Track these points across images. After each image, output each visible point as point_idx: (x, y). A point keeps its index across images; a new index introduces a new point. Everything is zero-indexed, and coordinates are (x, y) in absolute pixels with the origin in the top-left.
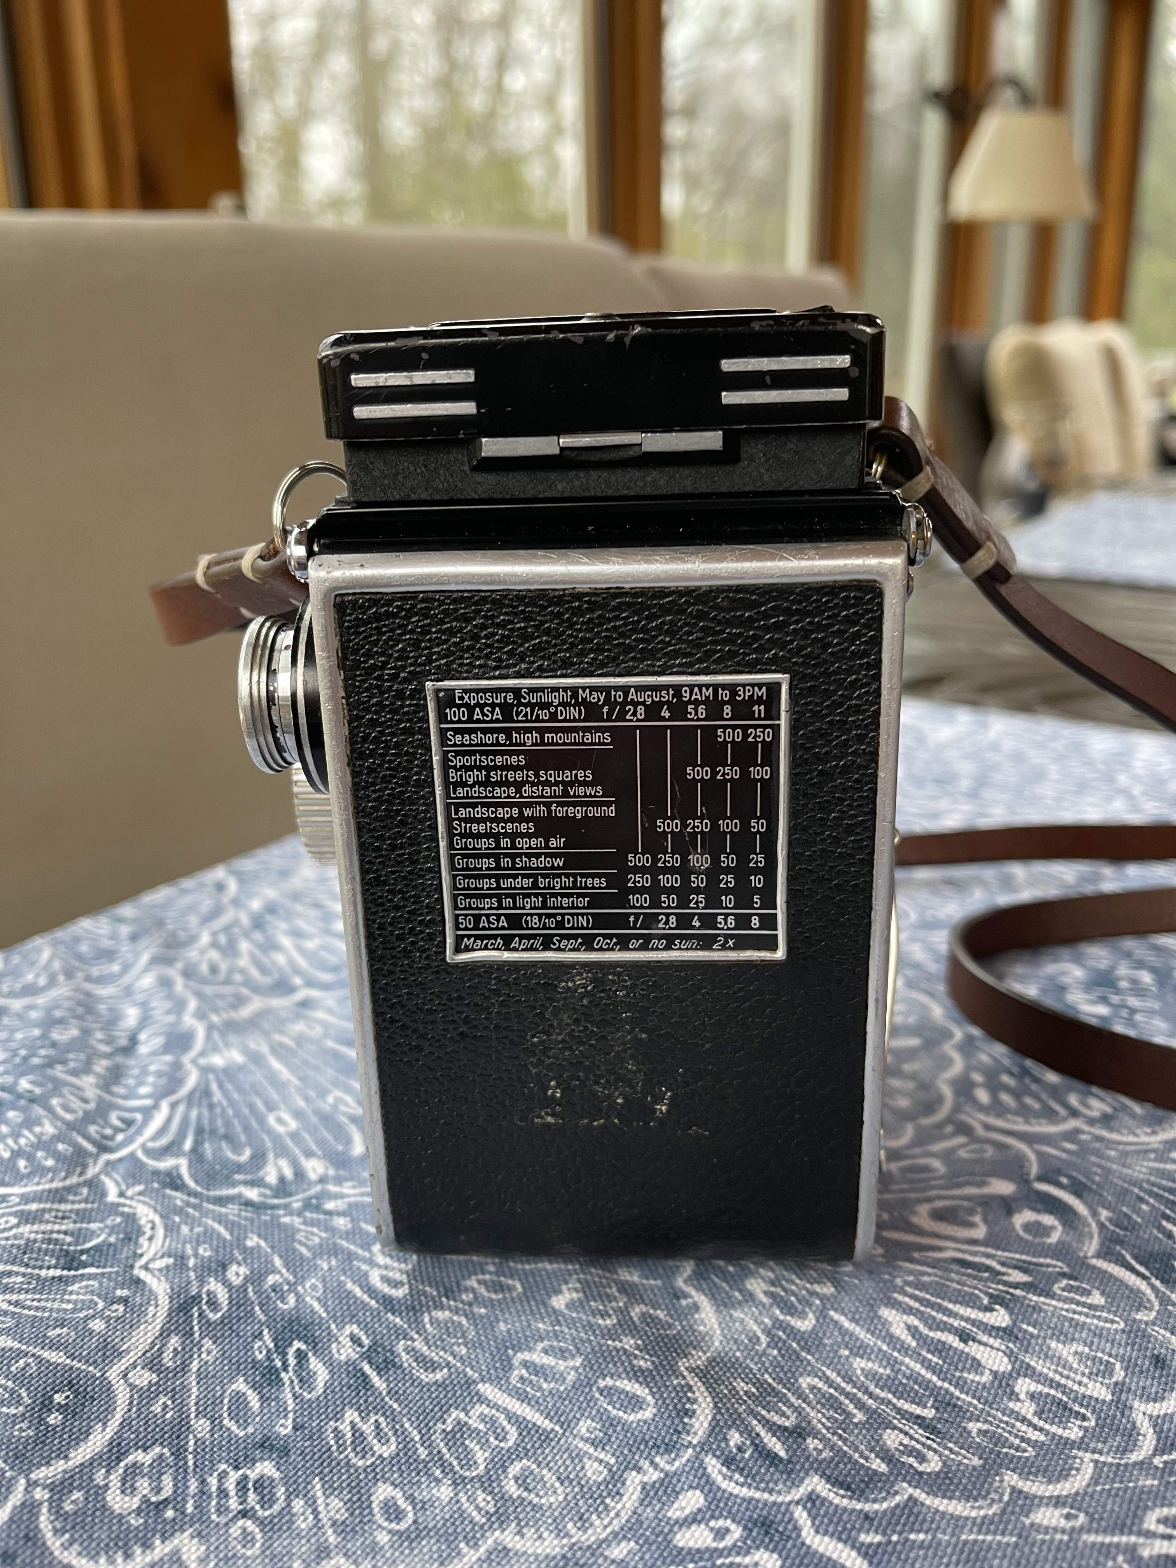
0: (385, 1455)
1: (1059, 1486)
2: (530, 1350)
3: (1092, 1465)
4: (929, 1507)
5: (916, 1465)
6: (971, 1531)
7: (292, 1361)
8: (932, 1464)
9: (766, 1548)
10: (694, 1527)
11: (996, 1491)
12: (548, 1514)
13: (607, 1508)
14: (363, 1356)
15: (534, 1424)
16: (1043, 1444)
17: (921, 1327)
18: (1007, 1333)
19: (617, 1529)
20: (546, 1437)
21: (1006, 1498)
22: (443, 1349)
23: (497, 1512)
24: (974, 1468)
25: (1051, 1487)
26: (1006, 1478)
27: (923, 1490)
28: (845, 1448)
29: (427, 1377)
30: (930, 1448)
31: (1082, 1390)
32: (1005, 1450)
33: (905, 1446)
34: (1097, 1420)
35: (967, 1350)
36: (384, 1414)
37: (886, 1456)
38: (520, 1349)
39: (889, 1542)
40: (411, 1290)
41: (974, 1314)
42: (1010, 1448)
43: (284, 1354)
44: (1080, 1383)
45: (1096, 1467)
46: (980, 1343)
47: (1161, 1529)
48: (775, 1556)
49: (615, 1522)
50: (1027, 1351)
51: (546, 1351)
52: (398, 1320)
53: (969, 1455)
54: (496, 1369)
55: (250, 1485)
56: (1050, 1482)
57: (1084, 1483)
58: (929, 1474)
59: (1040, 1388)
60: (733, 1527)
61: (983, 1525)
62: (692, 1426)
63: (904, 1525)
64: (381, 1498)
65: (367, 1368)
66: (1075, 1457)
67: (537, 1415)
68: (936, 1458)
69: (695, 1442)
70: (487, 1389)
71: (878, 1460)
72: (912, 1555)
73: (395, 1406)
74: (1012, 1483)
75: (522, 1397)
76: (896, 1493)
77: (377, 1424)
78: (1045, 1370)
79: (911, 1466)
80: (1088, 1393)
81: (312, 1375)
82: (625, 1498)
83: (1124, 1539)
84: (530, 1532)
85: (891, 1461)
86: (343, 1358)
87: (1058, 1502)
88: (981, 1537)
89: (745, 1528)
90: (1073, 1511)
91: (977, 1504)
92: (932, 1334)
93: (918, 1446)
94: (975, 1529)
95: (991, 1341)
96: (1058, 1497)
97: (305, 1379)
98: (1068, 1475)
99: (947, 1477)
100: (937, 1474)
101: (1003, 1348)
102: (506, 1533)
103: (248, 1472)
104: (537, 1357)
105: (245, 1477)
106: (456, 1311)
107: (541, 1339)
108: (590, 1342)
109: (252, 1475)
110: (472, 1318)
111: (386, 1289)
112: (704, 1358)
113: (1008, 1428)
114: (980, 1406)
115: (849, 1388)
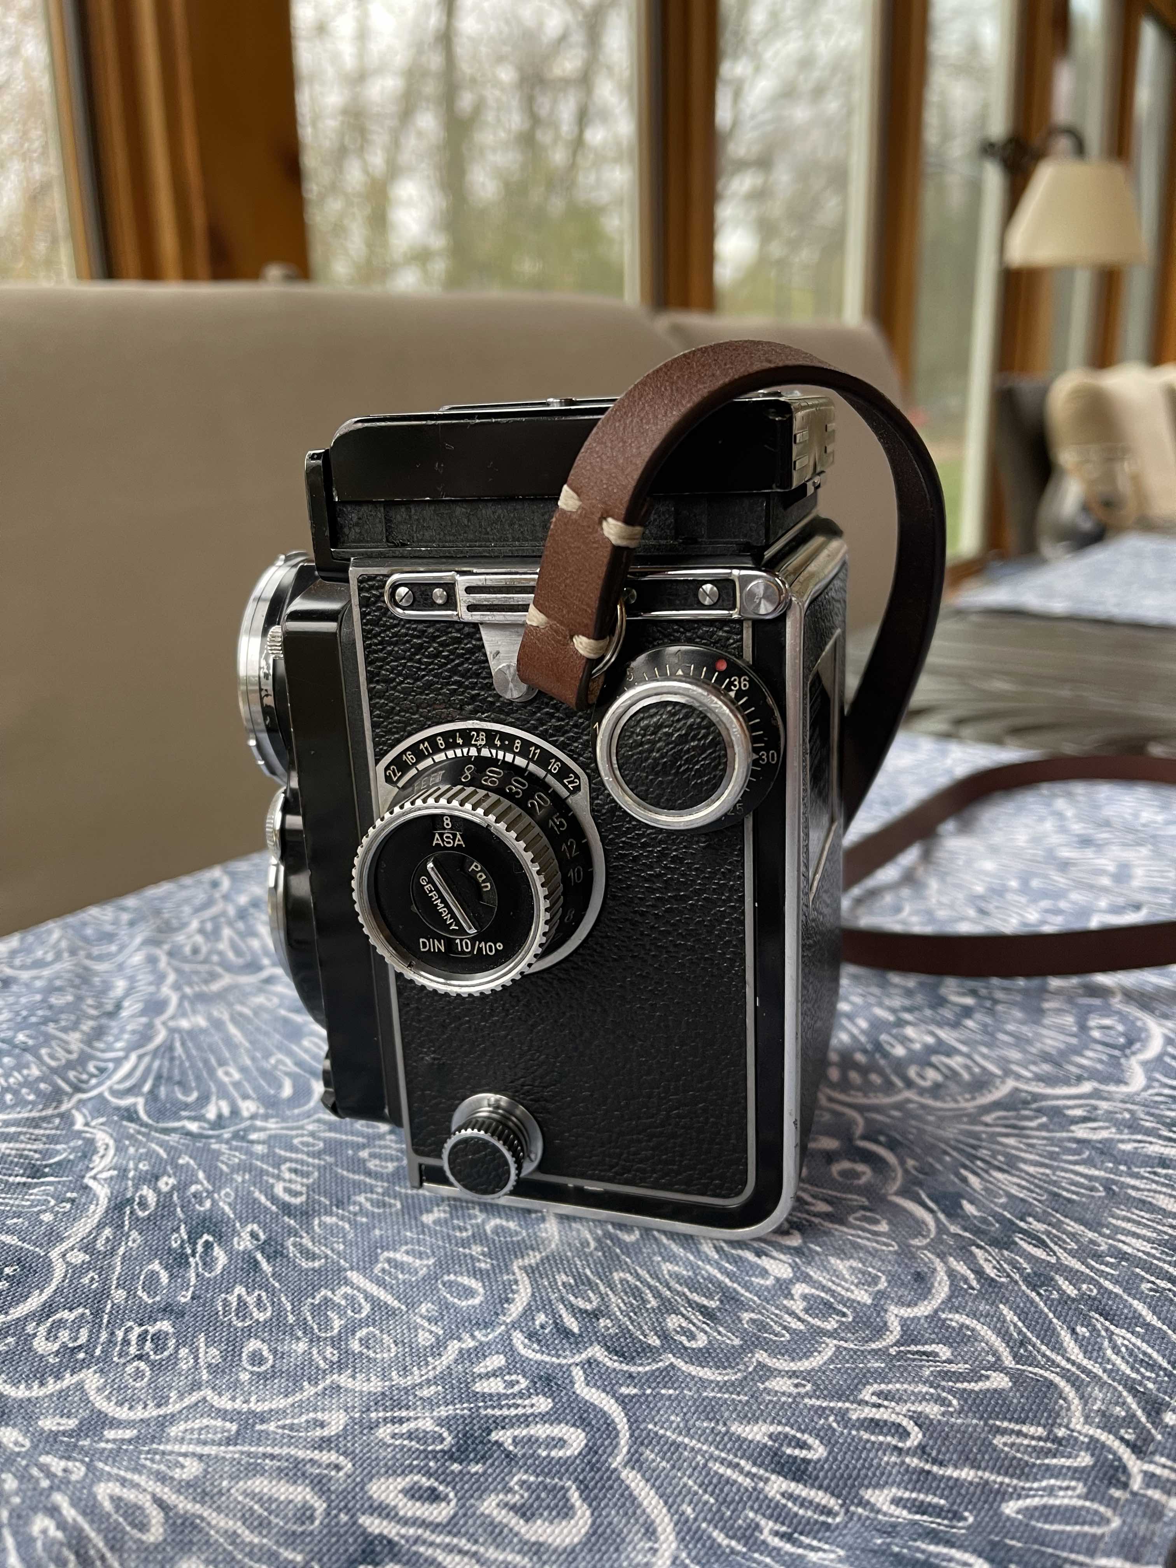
0: (261, 1320)
1: (796, 1364)
2: (395, 1250)
3: (834, 1349)
5: (685, 1342)
7: (200, 1249)
8: (699, 1342)
11: (744, 1364)
12: (379, 1365)
13: (427, 1363)
14: (257, 1248)
15: (385, 1303)
16: (799, 1331)
20: (392, 1313)
21: (751, 1369)
22: (326, 1245)
23: (339, 1362)
24: (734, 1347)
25: (791, 1364)
26: (757, 1355)
27: (683, 1360)
28: (631, 1327)
29: (305, 1264)
30: (701, 1329)
32: (763, 1334)
33: (682, 1328)
35: (758, 1261)
36: (266, 1290)
38: (388, 1249)
39: (644, 1394)
40: (308, 1198)
42: (770, 1333)
43: (195, 1244)
45: (837, 1350)
46: (769, 1256)
47: (874, 1399)
48: (580, 1431)
49: (430, 1373)
50: (809, 1264)
51: (407, 1253)
52: (292, 1222)
53: (730, 1336)
54: (364, 1262)
55: (149, 1337)
56: (791, 1360)
57: (820, 1363)
58: (693, 1350)
60: (522, 1380)
61: (724, 1386)
62: (509, 1309)
63: (659, 1383)
64: (250, 1349)
65: (259, 1256)
66: (821, 1342)
67: (389, 1297)
68: (705, 1338)
69: (508, 1321)
70: (354, 1276)
71: (655, 1337)
73: (277, 1285)
74: (761, 1359)
75: (381, 1283)
76: (661, 1360)
77: (259, 1297)
79: (681, 1343)
81: (214, 1260)
82: (443, 1358)
83: (839, 1405)
84: (361, 1376)
85: (665, 1338)
86: (241, 1248)
87: (793, 1374)
90: (803, 1382)
91: (725, 1372)
93: (693, 1328)
94: (717, 1389)
96: (793, 1371)
97: (208, 1262)
98: (810, 1356)
99: (708, 1351)
100: (701, 1350)
102: (342, 1376)
103: (149, 1328)
104: (400, 1256)
105: (146, 1332)
106: (342, 1218)
107: (406, 1243)
108: (445, 1248)
109: (152, 1330)
110: (354, 1224)
111: (287, 1198)
112: (538, 1257)
113: (776, 1319)
114: (758, 1302)
115: (653, 1282)
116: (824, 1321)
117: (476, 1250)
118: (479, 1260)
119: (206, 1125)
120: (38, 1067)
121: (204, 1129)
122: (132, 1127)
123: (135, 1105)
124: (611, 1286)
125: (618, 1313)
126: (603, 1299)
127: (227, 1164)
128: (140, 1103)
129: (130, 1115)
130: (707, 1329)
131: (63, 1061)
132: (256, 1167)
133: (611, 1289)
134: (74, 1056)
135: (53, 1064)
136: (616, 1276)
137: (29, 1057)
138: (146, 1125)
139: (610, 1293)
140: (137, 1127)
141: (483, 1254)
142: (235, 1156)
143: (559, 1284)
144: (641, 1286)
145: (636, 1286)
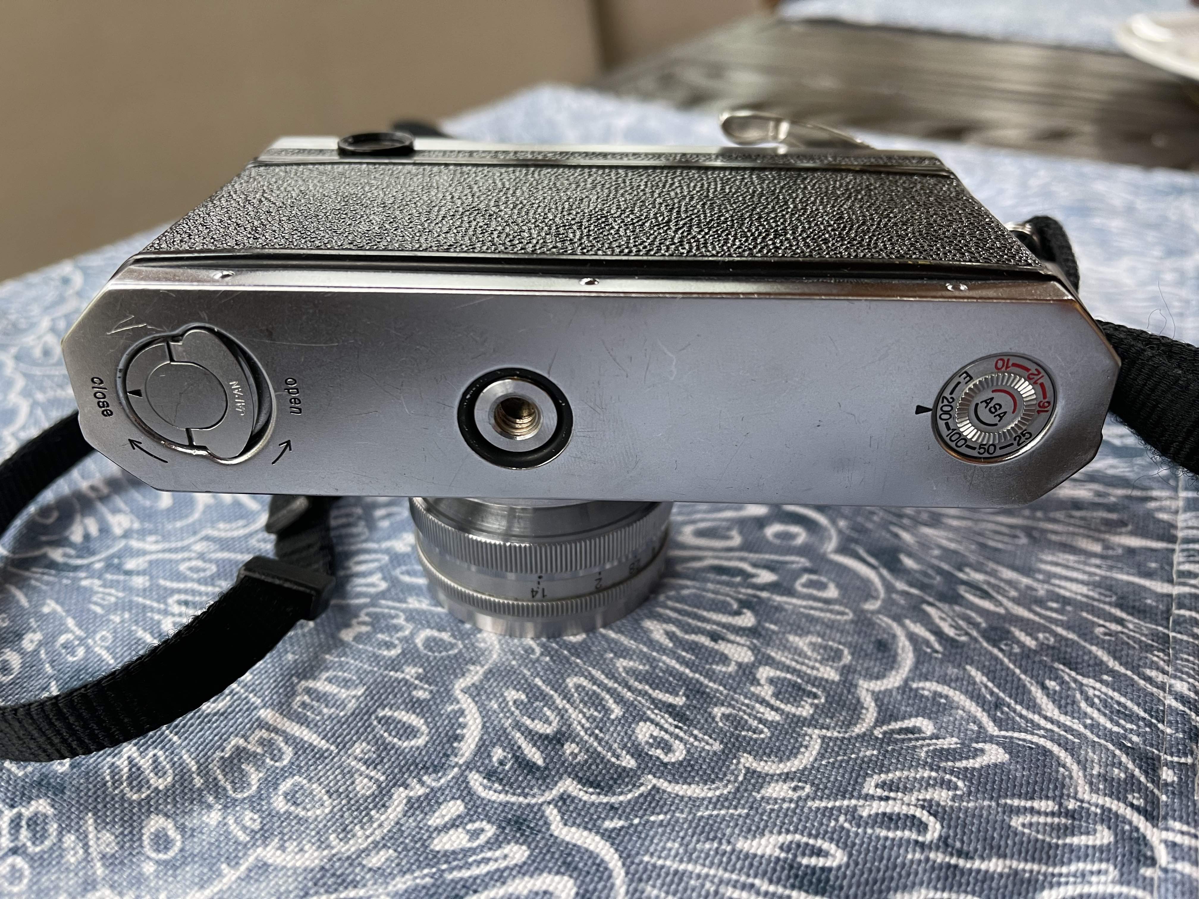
0: (161, 788)
1: (789, 764)
3: (819, 741)
4: (669, 794)
5: (662, 756)
6: (707, 808)
8: (677, 754)
9: (517, 842)
10: (452, 832)
11: (732, 773)
12: (312, 826)
13: (371, 820)
16: (778, 723)
17: (679, 633)
18: (752, 632)
19: (378, 838)
21: (741, 778)
23: (261, 829)
24: (715, 753)
25: (781, 766)
26: (742, 760)
27: (666, 780)
28: (599, 749)
30: (677, 737)
31: (815, 672)
32: (743, 733)
33: (655, 738)
34: (826, 698)
35: (716, 647)
37: (637, 752)
39: (632, 825)
41: (724, 619)
42: (748, 731)
44: (813, 668)
45: (823, 742)
46: (729, 641)
47: (879, 792)
48: (524, 847)
49: (377, 832)
50: (768, 645)
53: (711, 741)
55: (23, 823)
56: (781, 761)
57: (811, 759)
58: (673, 764)
59: (778, 673)
61: (718, 802)
63: (646, 810)
64: (152, 830)
66: (806, 734)
68: (682, 746)
71: (628, 757)
72: (651, 833)
74: (747, 765)
76: (642, 784)
78: (783, 659)
79: (658, 758)
80: (820, 675)
82: (389, 810)
83: (846, 803)
84: (291, 846)
85: (640, 755)
87: (787, 777)
88: (715, 813)
89: (499, 826)
90: (800, 784)
91: (714, 786)
92: (687, 637)
93: (667, 737)
94: (711, 807)
95: (738, 639)
96: (787, 774)
98: (797, 753)
99: (689, 764)
100: (681, 763)
101: (748, 643)
102: (268, 849)
103: (23, 810)
104: (321, 685)
105: (20, 816)
107: (327, 669)
108: (373, 672)
109: (27, 812)
112: (481, 671)
113: (748, 711)
114: (725, 692)
115: (611, 684)
116: (797, 707)
117: (410, 673)
118: (416, 687)
124: (567, 697)
125: (582, 733)
126: (562, 717)
130: (681, 734)
133: (568, 701)
136: (571, 682)
139: (568, 706)
141: (419, 678)
143: (511, 703)
144: (599, 690)
145: (594, 692)
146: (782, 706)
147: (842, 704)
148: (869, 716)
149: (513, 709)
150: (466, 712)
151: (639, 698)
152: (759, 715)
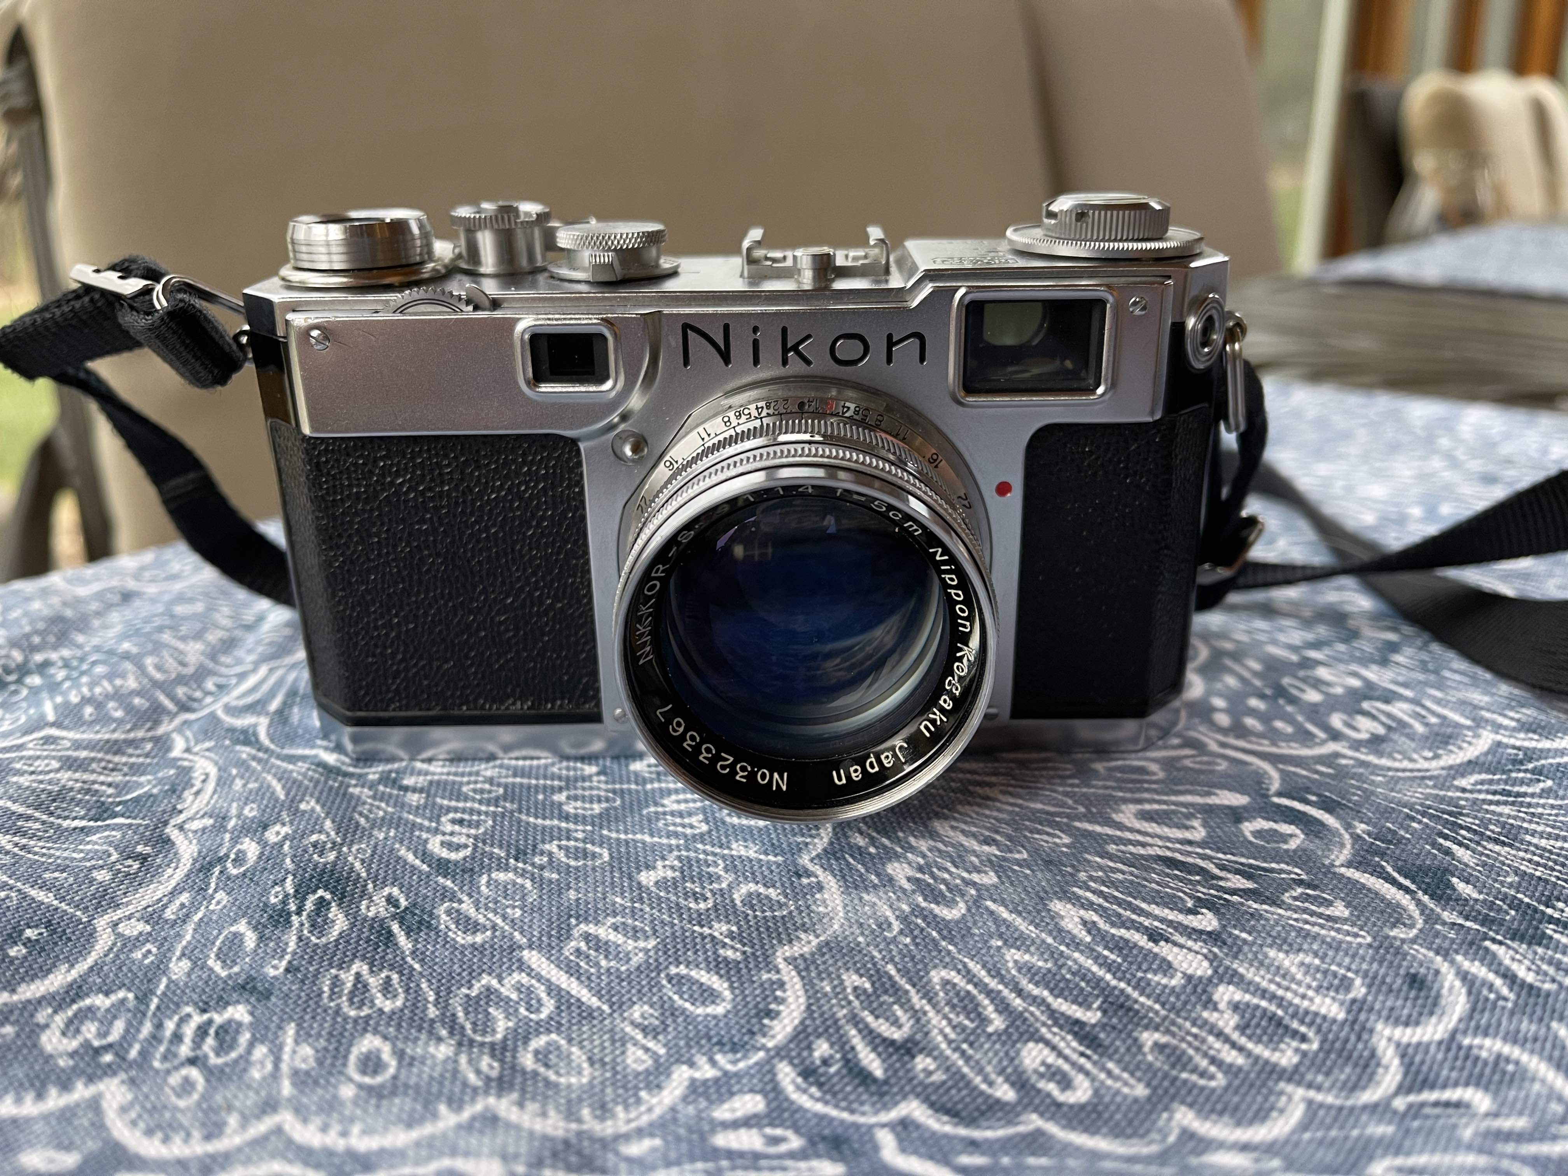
1: (1249, 1132)
2: (597, 923)
3: (1304, 1103)
5: (1056, 1093)
8: (1079, 1093)
11: (1159, 1130)
15: (578, 1000)
16: (1241, 1067)
17: (1101, 924)
21: (1172, 1138)
25: (1238, 1132)
26: (1177, 1115)
27: (1057, 1123)
28: (965, 1070)
29: (463, 940)
30: (1080, 1069)
31: (1306, 1004)
32: (1184, 1075)
33: (1049, 1067)
34: (1321, 1044)
35: (1156, 949)
36: (400, 972)
37: (1018, 1080)
38: (586, 921)
40: (475, 852)
41: (1172, 915)
42: (1192, 1072)
44: (1303, 997)
45: (1309, 1105)
46: (1176, 944)
50: (1235, 958)
51: (615, 928)
53: (1132, 1081)
56: (1238, 1125)
57: (1287, 1129)
58: (1071, 1106)
59: (1248, 997)
66: (1282, 1092)
67: (585, 991)
68: (1087, 1083)
70: (532, 957)
71: (1006, 1086)
73: (416, 966)
74: (1184, 1123)
75: (572, 970)
76: (1019, 1123)
77: (388, 979)
78: (1257, 979)
79: (1049, 1094)
80: (1314, 1009)
85: (1023, 1087)
87: (1245, 1147)
90: (1265, 1156)
92: (1113, 931)
95: (1189, 943)
96: (1246, 1143)
98: (1266, 1118)
99: (1094, 1110)
100: (1083, 1107)
101: (1205, 951)
104: (603, 932)
106: (523, 874)
107: (615, 914)
108: (673, 925)
110: (539, 882)
111: (445, 854)
112: (815, 942)
113: (1196, 1043)
114: (1163, 1013)
115: (993, 984)
116: (1274, 1050)
117: (720, 929)
118: (724, 945)
119: (347, 760)
120: (137, 678)
121: (343, 763)
122: (245, 752)
123: (255, 726)
124: (929, 995)
125: (944, 1046)
126: (918, 1021)
127: (367, 818)
128: (262, 725)
129: (247, 737)
130: (1089, 1065)
131: (173, 676)
132: (407, 821)
133: (930, 1001)
134: (190, 670)
135: (158, 676)
136: (937, 976)
137: (128, 666)
138: (267, 751)
139: (928, 1008)
140: (253, 752)
141: (731, 935)
142: (379, 808)
143: (849, 990)
144: (975, 992)
145: (968, 993)
146: (1250, 1045)
147: (1345, 1056)
148: (1388, 1078)
149: (851, 997)
150: (787, 986)
151: (1032, 1009)
152: (1212, 1052)
